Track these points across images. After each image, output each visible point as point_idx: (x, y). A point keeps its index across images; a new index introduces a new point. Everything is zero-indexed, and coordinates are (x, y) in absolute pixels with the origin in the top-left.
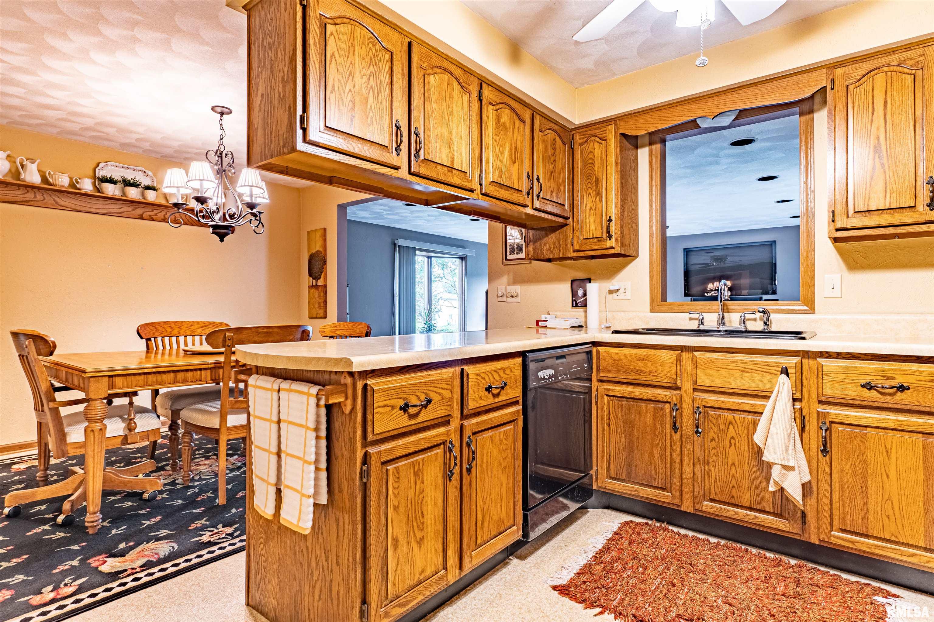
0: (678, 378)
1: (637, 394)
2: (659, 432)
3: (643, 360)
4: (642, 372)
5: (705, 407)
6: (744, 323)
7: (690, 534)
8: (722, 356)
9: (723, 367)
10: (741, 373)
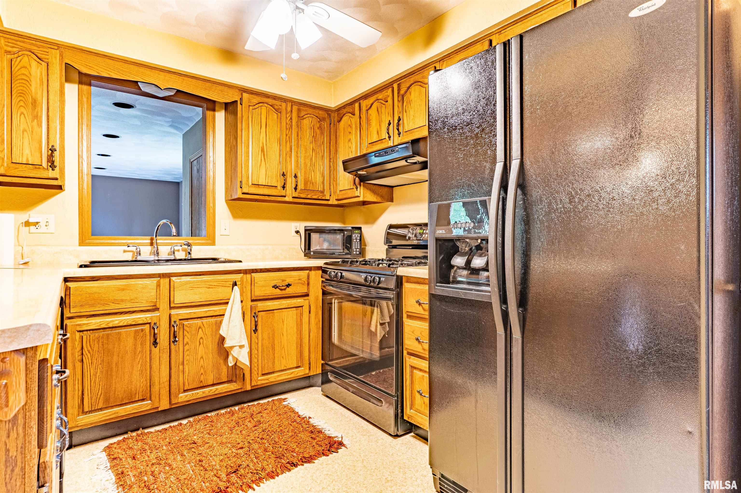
0: (158, 301)
1: (117, 322)
2: (140, 352)
3: (123, 290)
4: (122, 301)
5: (180, 320)
6: (174, 253)
7: (166, 426)
8: (193, 278)
9: (195, 286)
10: (207, 289)
